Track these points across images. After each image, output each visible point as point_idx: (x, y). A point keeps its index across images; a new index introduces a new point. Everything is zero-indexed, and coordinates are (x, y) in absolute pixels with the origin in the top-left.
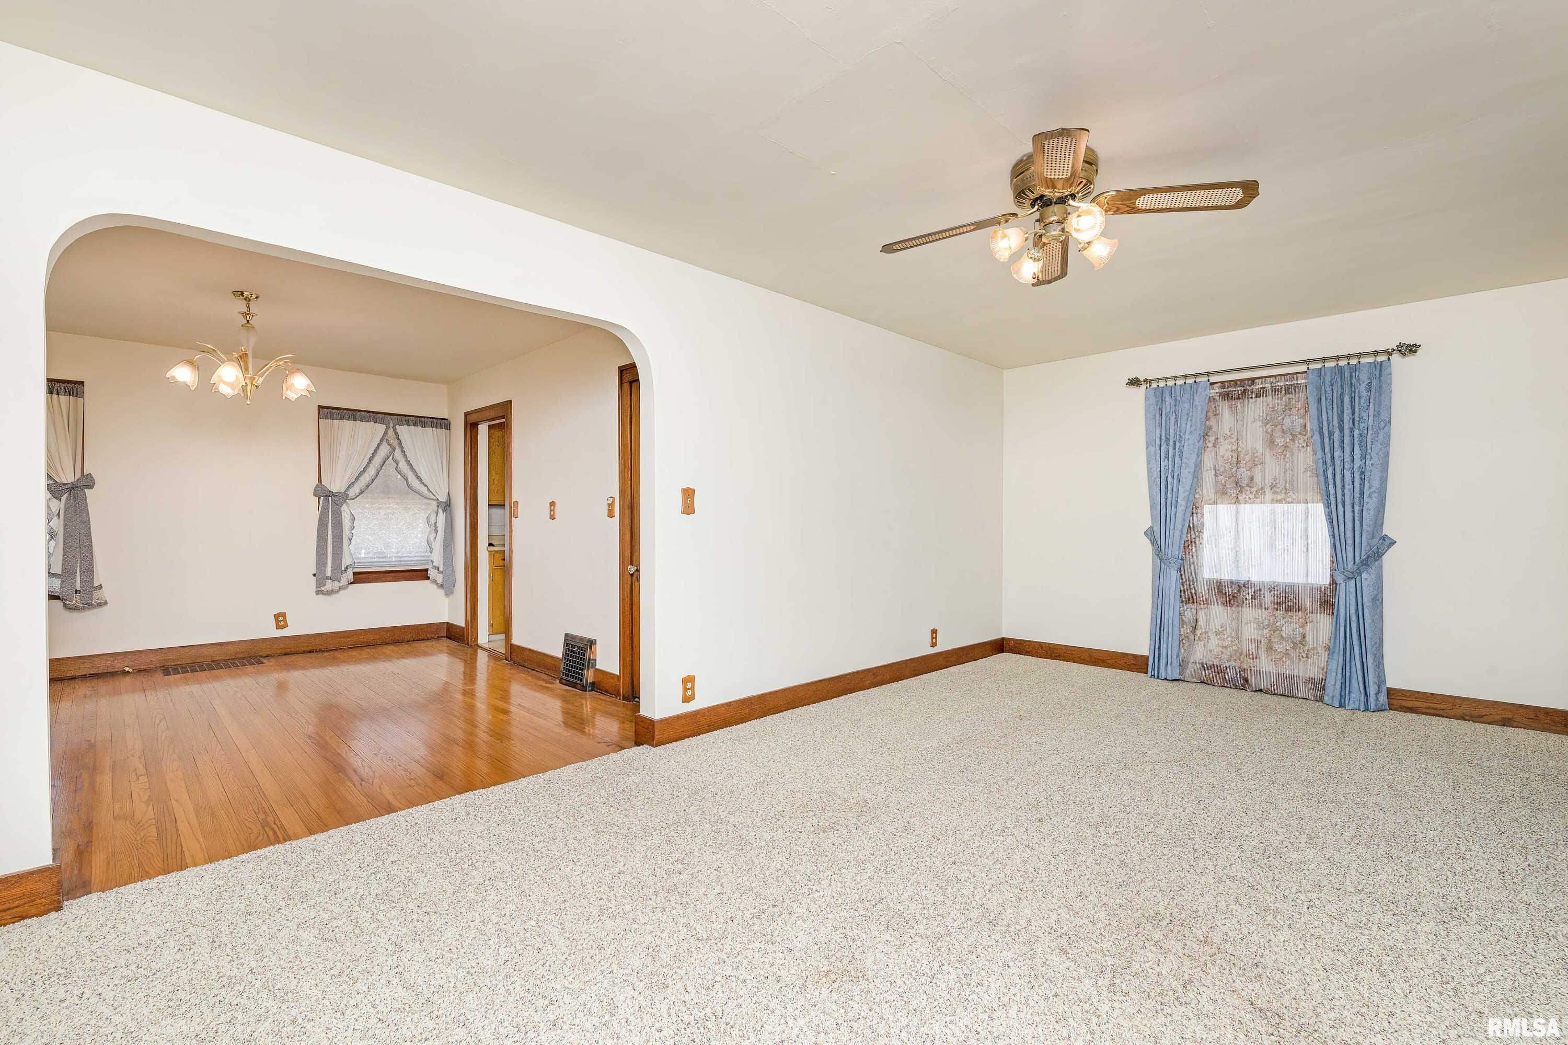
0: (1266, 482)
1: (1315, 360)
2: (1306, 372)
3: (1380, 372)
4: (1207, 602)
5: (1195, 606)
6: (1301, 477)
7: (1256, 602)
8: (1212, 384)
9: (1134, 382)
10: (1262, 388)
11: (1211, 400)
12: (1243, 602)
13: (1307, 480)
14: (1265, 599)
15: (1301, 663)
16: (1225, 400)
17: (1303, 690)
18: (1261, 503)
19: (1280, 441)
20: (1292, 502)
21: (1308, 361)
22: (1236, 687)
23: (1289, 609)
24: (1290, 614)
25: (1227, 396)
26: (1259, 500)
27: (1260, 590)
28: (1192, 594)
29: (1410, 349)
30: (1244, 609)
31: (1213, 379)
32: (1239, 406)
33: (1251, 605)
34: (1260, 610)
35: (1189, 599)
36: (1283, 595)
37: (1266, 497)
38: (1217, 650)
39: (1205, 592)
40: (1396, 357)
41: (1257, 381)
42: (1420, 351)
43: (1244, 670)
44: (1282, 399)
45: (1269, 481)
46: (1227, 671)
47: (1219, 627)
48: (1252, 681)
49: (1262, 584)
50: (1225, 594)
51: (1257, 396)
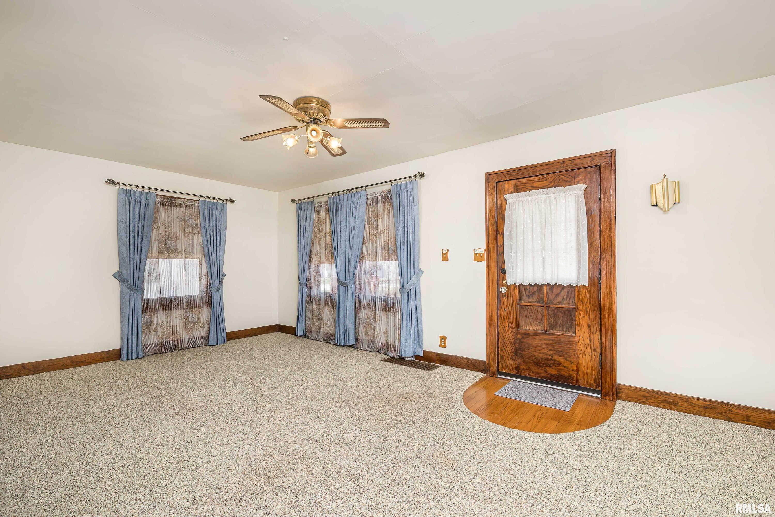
0: (182, 248)
1: (202, 196)
2: (199, 201)
3: (223, 207)
4: (156, 311)
5: (148, 314)
6: (195, 247)
7: (179, 306)
8: (157, 195)
9: (110, 182)
10: (180, 203)
11: (156, 203)
12: (174, 307)
13: (198, 248)
14: (183, 305)
15: (197, 331)
16: (163, 205)
17: (199, 343)
18: (180, 258)
19: (187, 230)
20: (192, 259)
21: (200, 196)
22: (172, 351)
23: (191, 308)
24: (192, 310)
25: (163, 203)
26: (178, 257)
27: (181, 300)
28: (146, 307)
29: (232, 201)
30: (174, 311)
31: (158, 193)
32: (170, 210)
33: (177, 309)
34: (181, 310)
35: (144, 310)
36: (189, 301)
37: (183, 256)
38: (161, 335)
39: (156, 305)
40: (228, 202)
41: (177, 199)
42: (235, 202)
43: (174, 341)
44: (188, 210)
45: (183, 248)
46: (166, 344)
47: (161, 323)
48: (179, 345)
49: (182, 297)
50: (163, 305)
51: (177, 207)
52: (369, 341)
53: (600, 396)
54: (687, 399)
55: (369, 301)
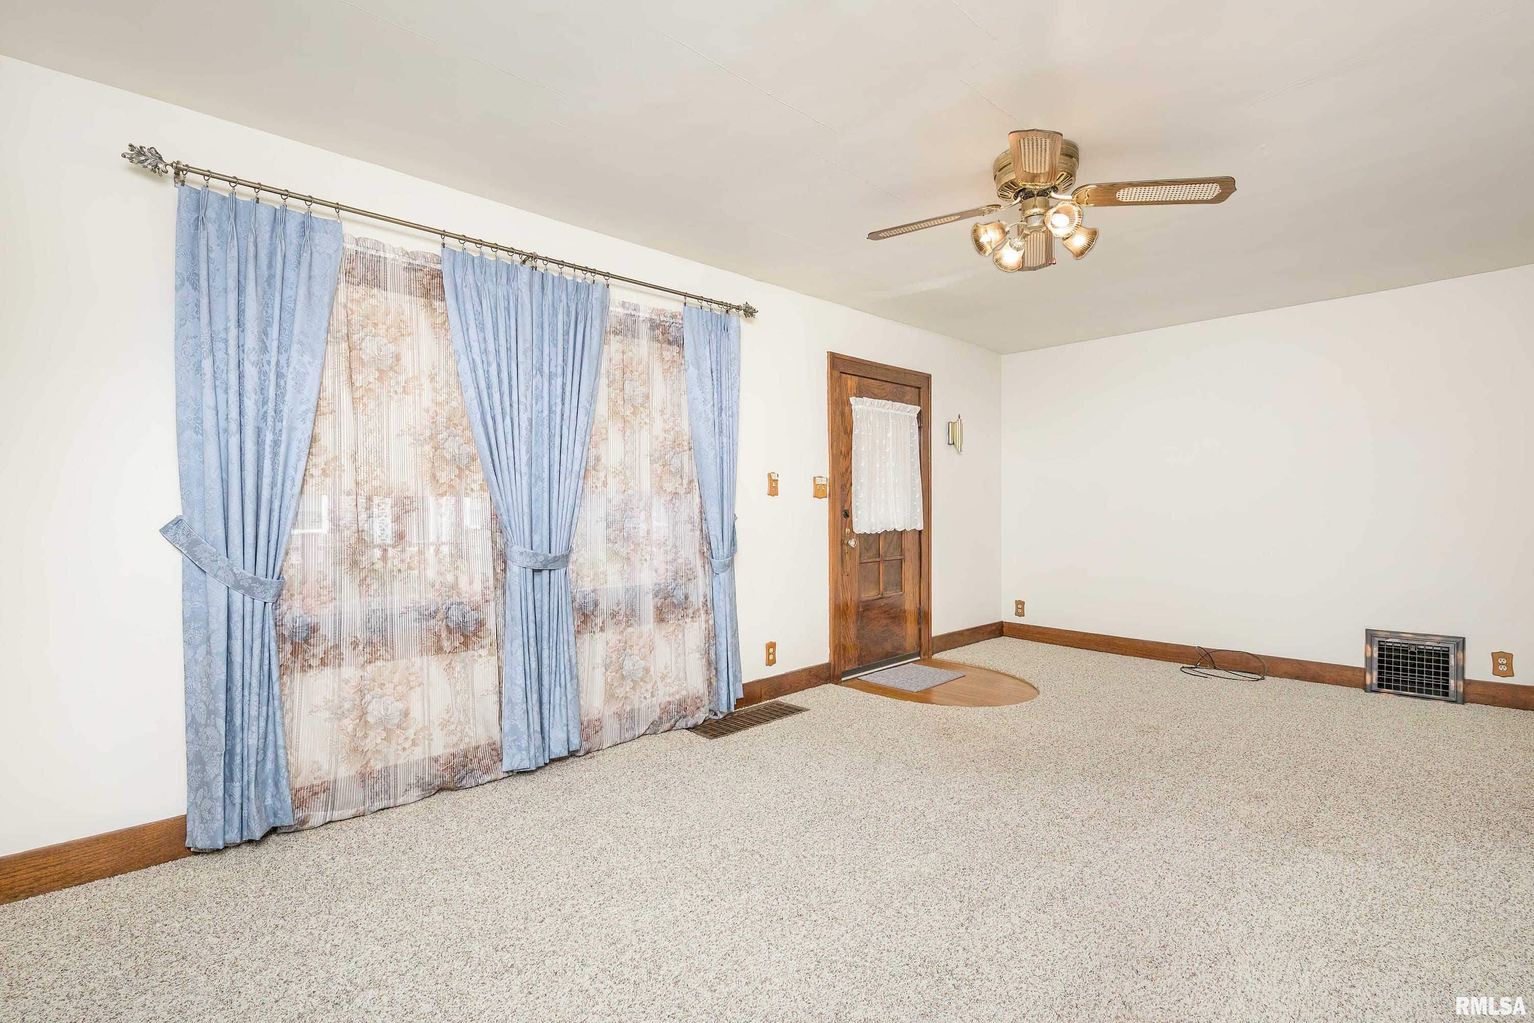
52: (619, 716)
53: (919, 658)
54: (960, 633)
55: (618, 604)
